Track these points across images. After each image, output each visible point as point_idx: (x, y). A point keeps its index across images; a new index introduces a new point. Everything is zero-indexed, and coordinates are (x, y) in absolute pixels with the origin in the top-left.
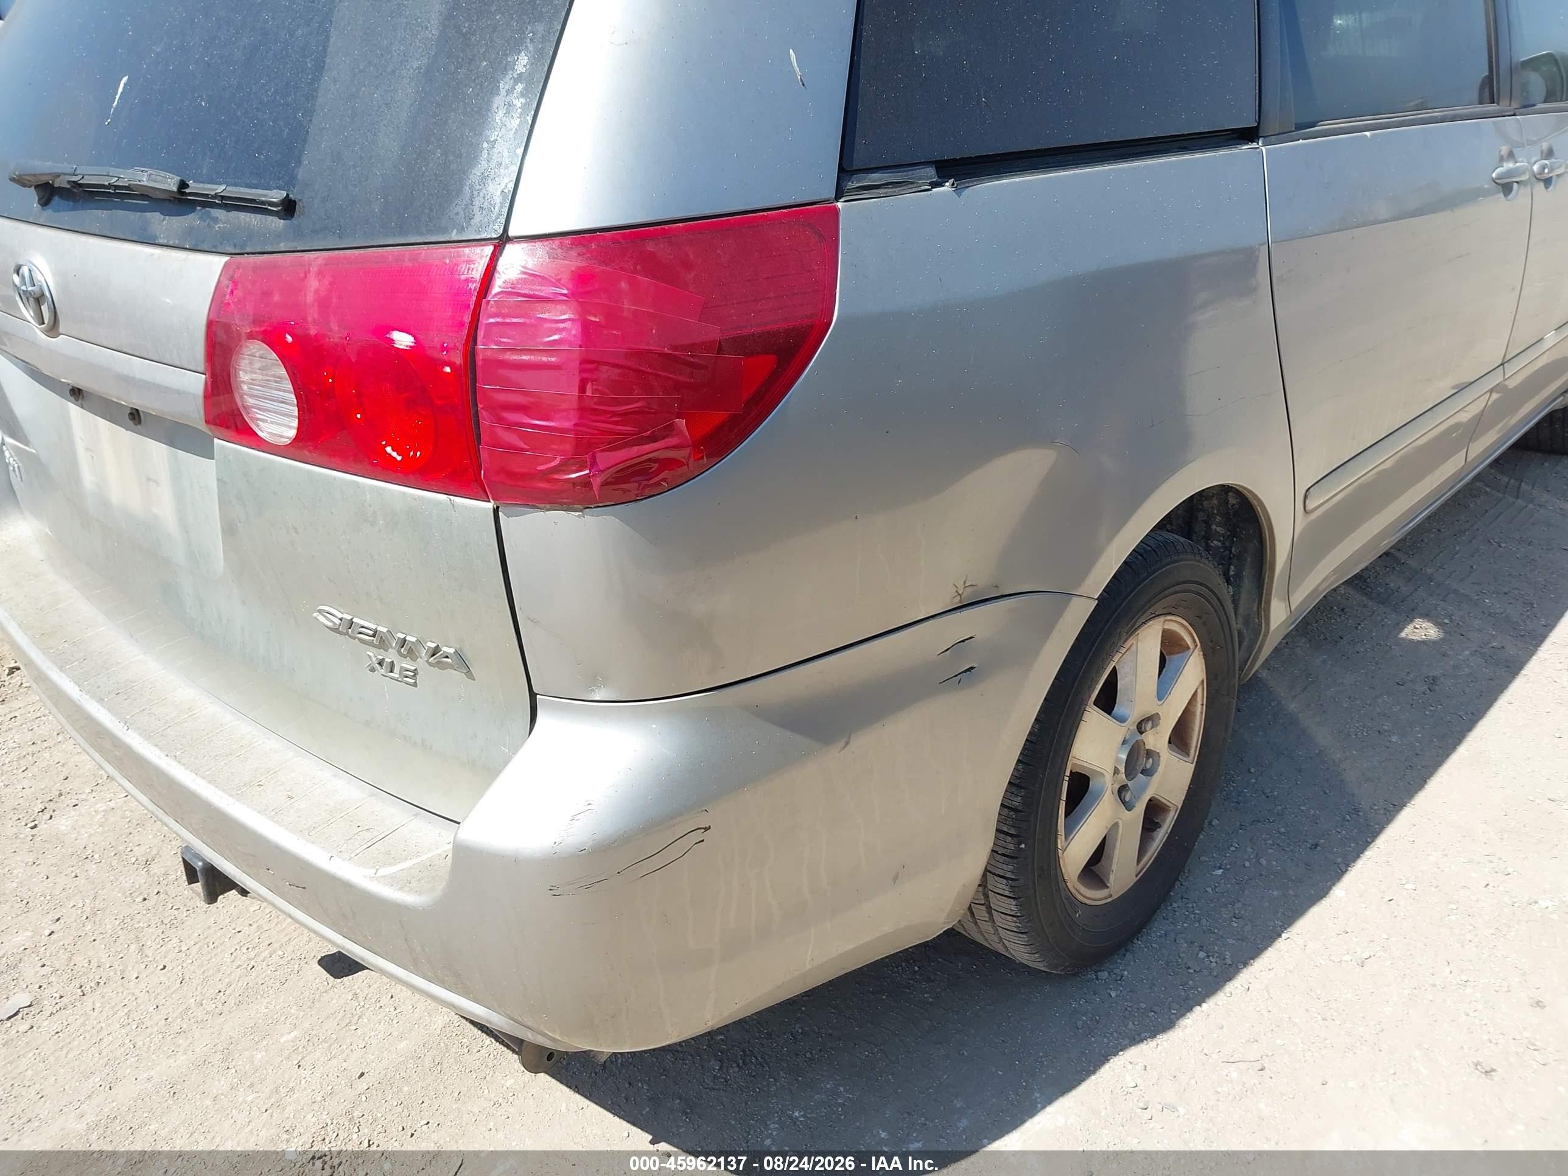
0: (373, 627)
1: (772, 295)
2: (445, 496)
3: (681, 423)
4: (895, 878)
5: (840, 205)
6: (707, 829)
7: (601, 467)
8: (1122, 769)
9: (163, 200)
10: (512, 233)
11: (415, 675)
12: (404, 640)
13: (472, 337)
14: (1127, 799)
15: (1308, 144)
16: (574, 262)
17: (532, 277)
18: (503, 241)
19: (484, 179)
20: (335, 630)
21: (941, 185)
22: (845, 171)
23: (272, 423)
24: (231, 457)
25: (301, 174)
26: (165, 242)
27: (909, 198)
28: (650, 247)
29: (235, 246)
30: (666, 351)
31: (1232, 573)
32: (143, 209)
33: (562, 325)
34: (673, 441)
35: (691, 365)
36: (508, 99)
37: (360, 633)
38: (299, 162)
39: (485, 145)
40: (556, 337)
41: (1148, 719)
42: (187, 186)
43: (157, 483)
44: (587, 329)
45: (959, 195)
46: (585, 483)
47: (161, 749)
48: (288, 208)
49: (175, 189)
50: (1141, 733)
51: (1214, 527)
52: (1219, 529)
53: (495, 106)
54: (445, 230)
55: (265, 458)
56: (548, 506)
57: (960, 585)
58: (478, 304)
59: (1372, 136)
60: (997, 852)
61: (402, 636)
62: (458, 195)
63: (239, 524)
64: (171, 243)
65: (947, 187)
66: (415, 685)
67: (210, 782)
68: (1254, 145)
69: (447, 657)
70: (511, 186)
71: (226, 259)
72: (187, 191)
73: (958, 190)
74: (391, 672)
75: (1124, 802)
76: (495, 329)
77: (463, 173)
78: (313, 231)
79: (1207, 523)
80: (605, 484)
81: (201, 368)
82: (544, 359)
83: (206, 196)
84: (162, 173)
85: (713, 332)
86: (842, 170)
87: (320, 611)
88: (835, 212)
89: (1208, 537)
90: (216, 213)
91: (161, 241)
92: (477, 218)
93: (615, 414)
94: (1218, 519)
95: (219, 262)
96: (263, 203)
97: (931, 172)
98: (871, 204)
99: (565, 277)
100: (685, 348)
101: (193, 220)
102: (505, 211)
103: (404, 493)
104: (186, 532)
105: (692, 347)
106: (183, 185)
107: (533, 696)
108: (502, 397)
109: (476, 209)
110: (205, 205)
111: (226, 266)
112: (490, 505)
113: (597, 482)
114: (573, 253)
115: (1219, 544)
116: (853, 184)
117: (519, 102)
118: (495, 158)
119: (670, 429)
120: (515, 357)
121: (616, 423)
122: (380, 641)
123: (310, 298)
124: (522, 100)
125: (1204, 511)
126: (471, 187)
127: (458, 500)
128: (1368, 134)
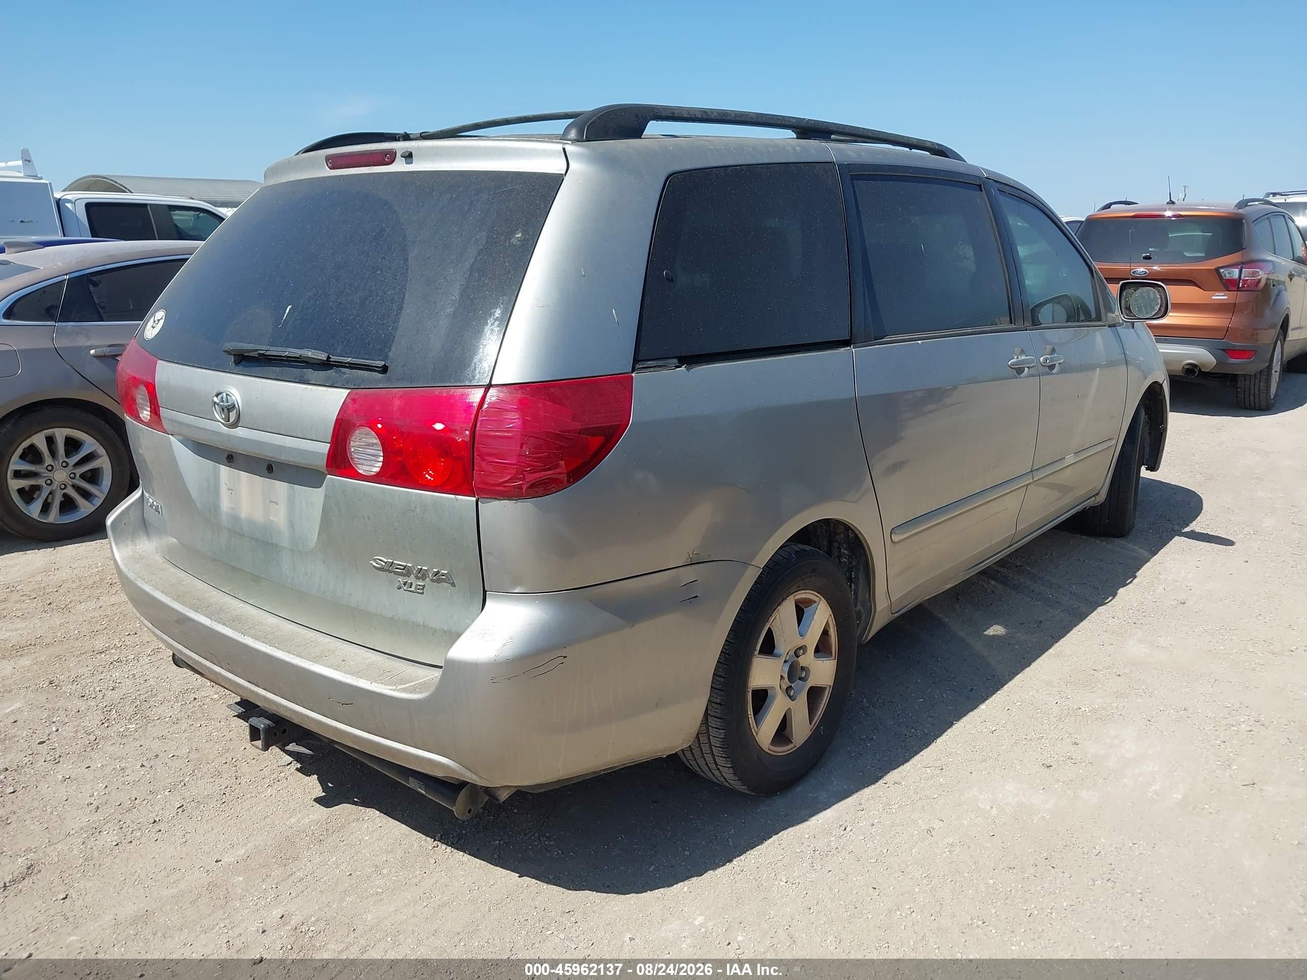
0: (405, 564)
1: (603, 411)
2: (453, 496)
3: (562, 463)
4: (657, 705)
5: (633, 375)
6: (565, 657)
7: (527, 481)
8: (786, 676)
9: (318, 364)
10: (493, 383)
11: (423, 588)
12: (421, 569)
13: (475, 425)
14: (791, 695)
15: (881, 347)
16: (519, 395)
17: (501, 401)
18: (489, 386)
19: (480, 361)
20: (381, 569)
21: (680, 367)
22: (636, 361)
23: (367, 465)
24: (336, 484)
25: (391, 354)
26: (315, 383)
27: (665, 372)
28: (552, 390)
29: (355, 385)
30: (557, 432)
31: (853, 576)
32: (302, 368)
33: (514, 421)
34: (558, 470)
35: (568, 439)
36: (492, 327)
37: (397, 568)
38: (390, 349)
39: (481, 346)
40: (511, 425)
41: (800, 648)
42: (330, 358)
43: (277, 504)
44: (524, 422)
45: (689, 371)
46: (520, 487)
47: (266, 643)
48: (384, 369)
49: (325, 359)
50: (798, 657)
51: (842, 550)
52: (845, 551)
53: (486, 330)
54: (463, 381)
55: (358, 483)
56: (502, 498)
57: (691, 552)
58: (478, 412)
59: (922, 343)
60: (712, 702)
61: (420, 567)
62: (469, 367)
63: (334, 518)
64: (318, 383)
65: (683, 368)
66: (423, 593)
67: (297, 656)
68: (849, 348)
69: (443, 576)
70: (493, 364)
71: (348, 391)
72: (331, 360)
73: (688, 370)
74: (410, 587)
75: (790, 697)
76: (485, 422)
77: (471, 358)
78: (397, 380)
79: (839, 548)
80: (528, 488)
81: (329, 440)
82: (506, 434)
83: (342, 362)
84: (319, 352)
85: (578, 426)
86: (634, 360)
87: (375, 560)
88: (632, 377)
89: (839, 557)
90: (343, 370)
91: (312, 382)
92: (477, 377)
93: (534, 458)
94: (845, 546)
95: (346, 392)
96: (373, 366)
97: (676, 361)
98: (647, 375)
99: (516, 401)
100: (565, 431)
101: (331, 373)
102: (490, 374)
103: (433, 496)
104: (293, 528)
105: (569, 431)
106: (329, 357)
107: (485, 592)
108: (485, 451)
109: (477, 372)
110: (337, 366)
111: (349, 393)
112: (474, 499)
113: (525, 487)
114: (519, 392)
115: (846, 560)
116: (637, 366)
117: (497, 329)
118: (486, 352)
119: (557, 466)
120: (493, 434)
121: (535, 462)
122: (407, 572)
123: (395, 408)
124: (498, 328)
125: (836, 541)
126: (475, 363)
127: (459, 497)
128: (920, 342)
